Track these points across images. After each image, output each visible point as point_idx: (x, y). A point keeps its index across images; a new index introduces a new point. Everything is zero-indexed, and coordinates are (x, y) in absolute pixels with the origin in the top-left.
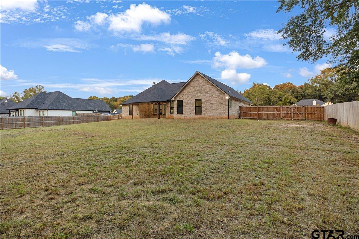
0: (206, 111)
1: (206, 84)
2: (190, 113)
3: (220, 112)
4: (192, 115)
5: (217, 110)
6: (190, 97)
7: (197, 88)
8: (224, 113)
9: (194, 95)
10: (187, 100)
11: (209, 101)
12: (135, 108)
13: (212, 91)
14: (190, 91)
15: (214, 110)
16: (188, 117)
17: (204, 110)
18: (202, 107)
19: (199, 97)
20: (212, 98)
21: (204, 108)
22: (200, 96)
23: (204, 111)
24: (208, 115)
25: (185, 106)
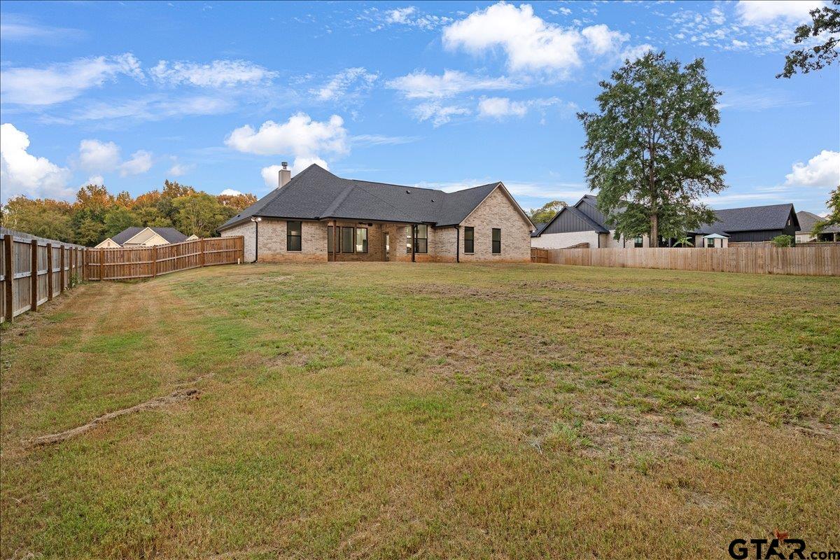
0: (506, 249)
2: (485, 251)
4: (487, 255)
5: (519, 248)
6: (485, 223)
9: (491, 221)
10: (479, 228)
11: (510, 235)
12: (306, 230)
13: (514, 219)
14: (485, 213)
15: (516, 248)
16: (481, 258)
17: (504, 247)
18: (501, 242)
20: (513, 230)
21: (503, 244)
22: (499, 224)
23: (503, 250)
24: (508, 256)
25: (478, 240)
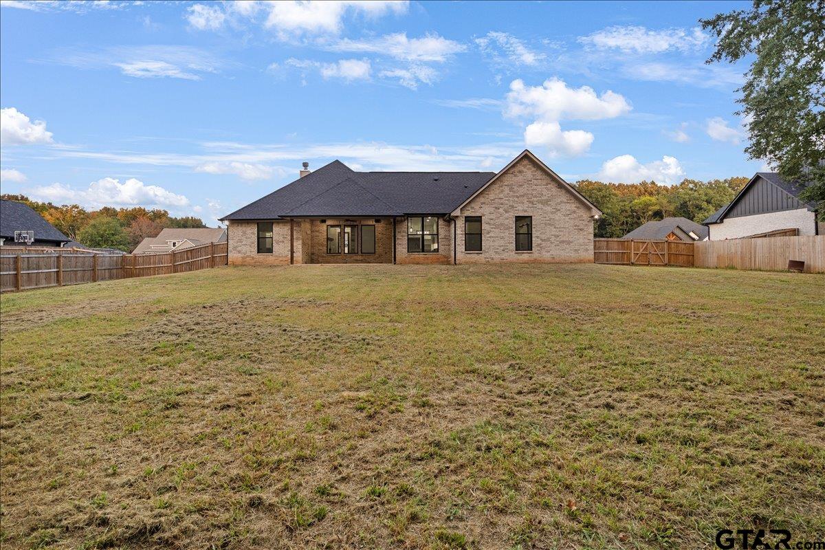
0: (544, 244)
1: (544, 182)
2: (502, 248)
3: (577, 247)
4: (506, 254)
5: (569, 243)
6: (501, 210)
7: (522, 191)
8: (587, 250)
9: (513, 207)
10: (492, 216)
11: (550, 223)
12: (278, 231)
13: (559, 201)
14: (501, 196)
15: (563, 242)
16: (497, 258)
17: (540, 242)
18: (533, 235)
19: (526, 211)
20: (558, 216)
21: (537, 237)
22: (529, 210)
23: (539, 245)
24: (548, 254)
25: (488, 233)
